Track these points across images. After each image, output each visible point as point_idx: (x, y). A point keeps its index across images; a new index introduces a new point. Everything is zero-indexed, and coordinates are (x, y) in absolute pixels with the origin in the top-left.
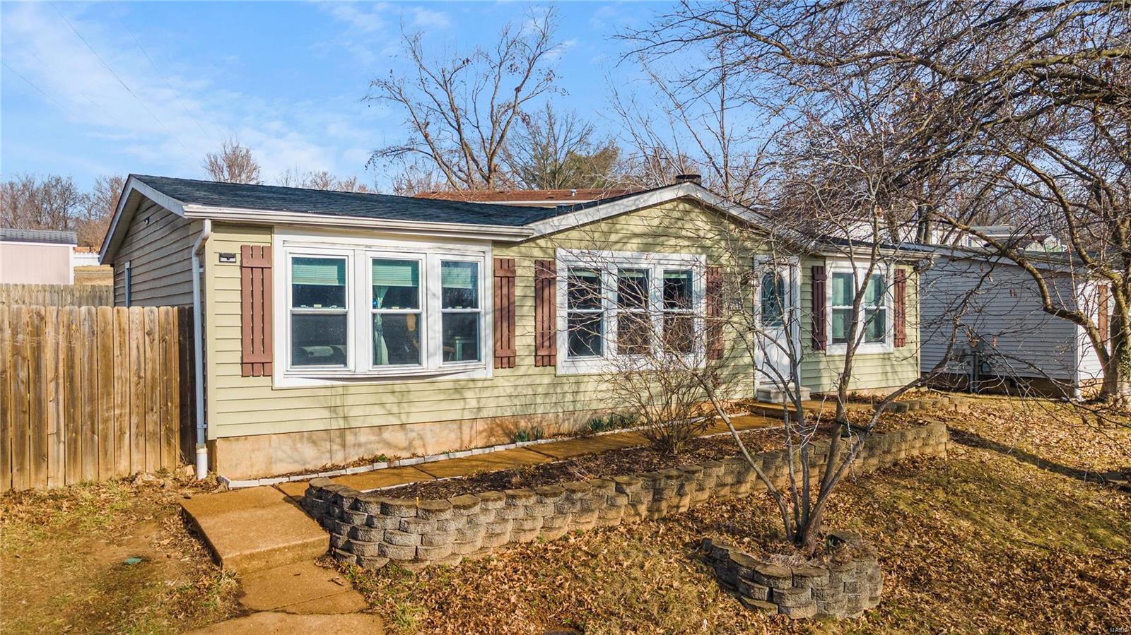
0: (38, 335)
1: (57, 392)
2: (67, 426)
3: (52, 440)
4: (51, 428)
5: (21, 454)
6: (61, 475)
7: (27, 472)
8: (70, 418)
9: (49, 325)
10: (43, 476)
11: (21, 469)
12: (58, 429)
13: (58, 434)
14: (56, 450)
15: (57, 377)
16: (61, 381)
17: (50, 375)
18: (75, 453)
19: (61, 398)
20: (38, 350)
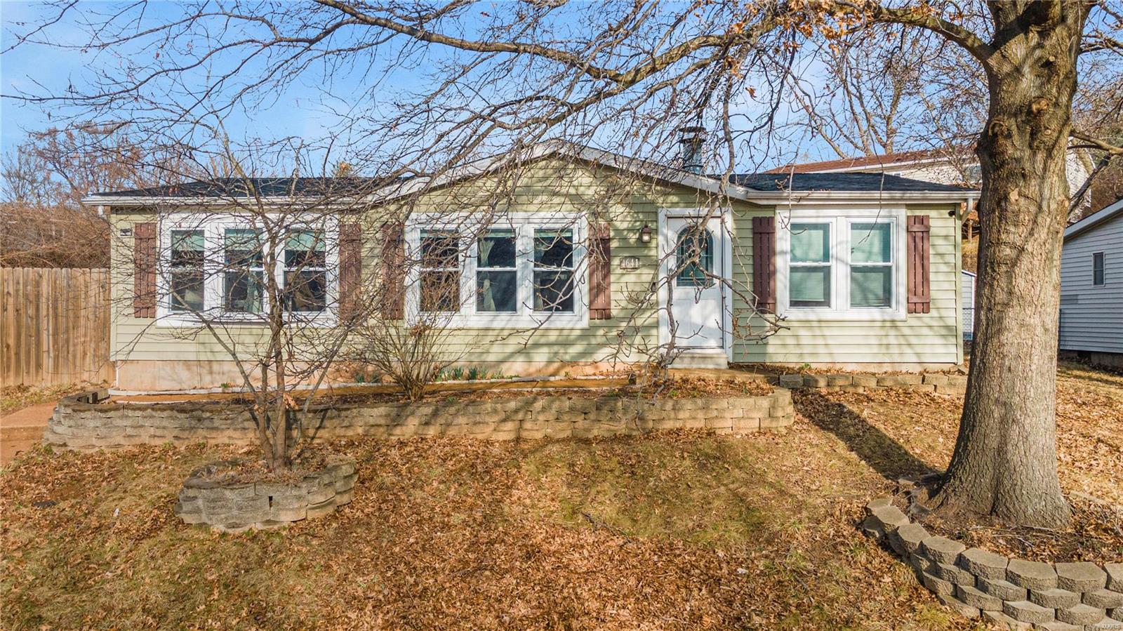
0: (38, 287)
1: (48, 325)
2: (53, 346)
3: (45, 355)
4: (45, 348)
5: (28, 363)
6: (49, 378)
7: (31, 375)
8: (55, 342)
9: (44, 280)
10: (40, 379)
11: (28, 373)
12: (49, 348)
13: (48, 351)
14: (48, 362)
15: (48, 315)
16: (51, 318)
17: (44, 313)
18: (58, 366)
19: (51, 328)
20: (38, 296)
